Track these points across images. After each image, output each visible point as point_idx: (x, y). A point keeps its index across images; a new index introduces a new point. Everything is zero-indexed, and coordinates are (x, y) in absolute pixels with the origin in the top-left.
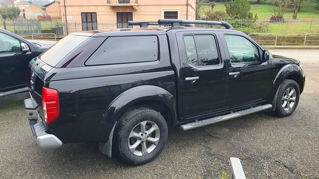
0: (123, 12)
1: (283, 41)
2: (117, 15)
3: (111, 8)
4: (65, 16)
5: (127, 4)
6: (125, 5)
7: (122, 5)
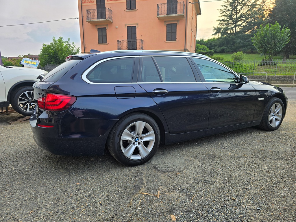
1: (273, 80)
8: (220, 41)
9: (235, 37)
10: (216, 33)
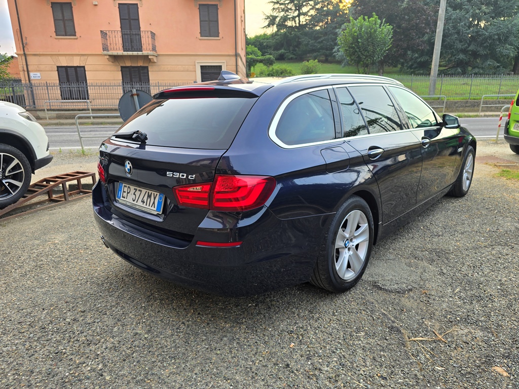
0: (133, 65)
2: (121, 71)
3: (110, 59)
4: (26, 73)
5: (139, 52)
6: (135, 53)
7: (130, 53)
8: (277, 40)
9: (300, 34)
10: (269, 25)
